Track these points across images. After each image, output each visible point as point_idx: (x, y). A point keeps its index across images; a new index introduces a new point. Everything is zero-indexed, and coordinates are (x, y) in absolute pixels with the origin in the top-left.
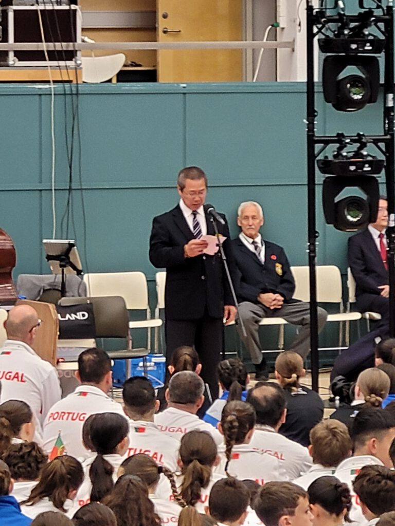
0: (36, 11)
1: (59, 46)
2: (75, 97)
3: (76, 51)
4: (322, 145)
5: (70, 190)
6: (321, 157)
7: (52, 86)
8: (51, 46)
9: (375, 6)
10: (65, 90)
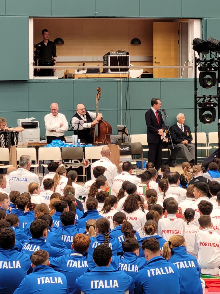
0: (117, 57)
1: (123, 67)
2: (128, 82)
3: (129, 69)
4: (199, 98)
5: (126, 110)
6: (199, 102)
7: (121, 79)
8: (121, 67)
9: (215, 57)
10: (125, 80)
